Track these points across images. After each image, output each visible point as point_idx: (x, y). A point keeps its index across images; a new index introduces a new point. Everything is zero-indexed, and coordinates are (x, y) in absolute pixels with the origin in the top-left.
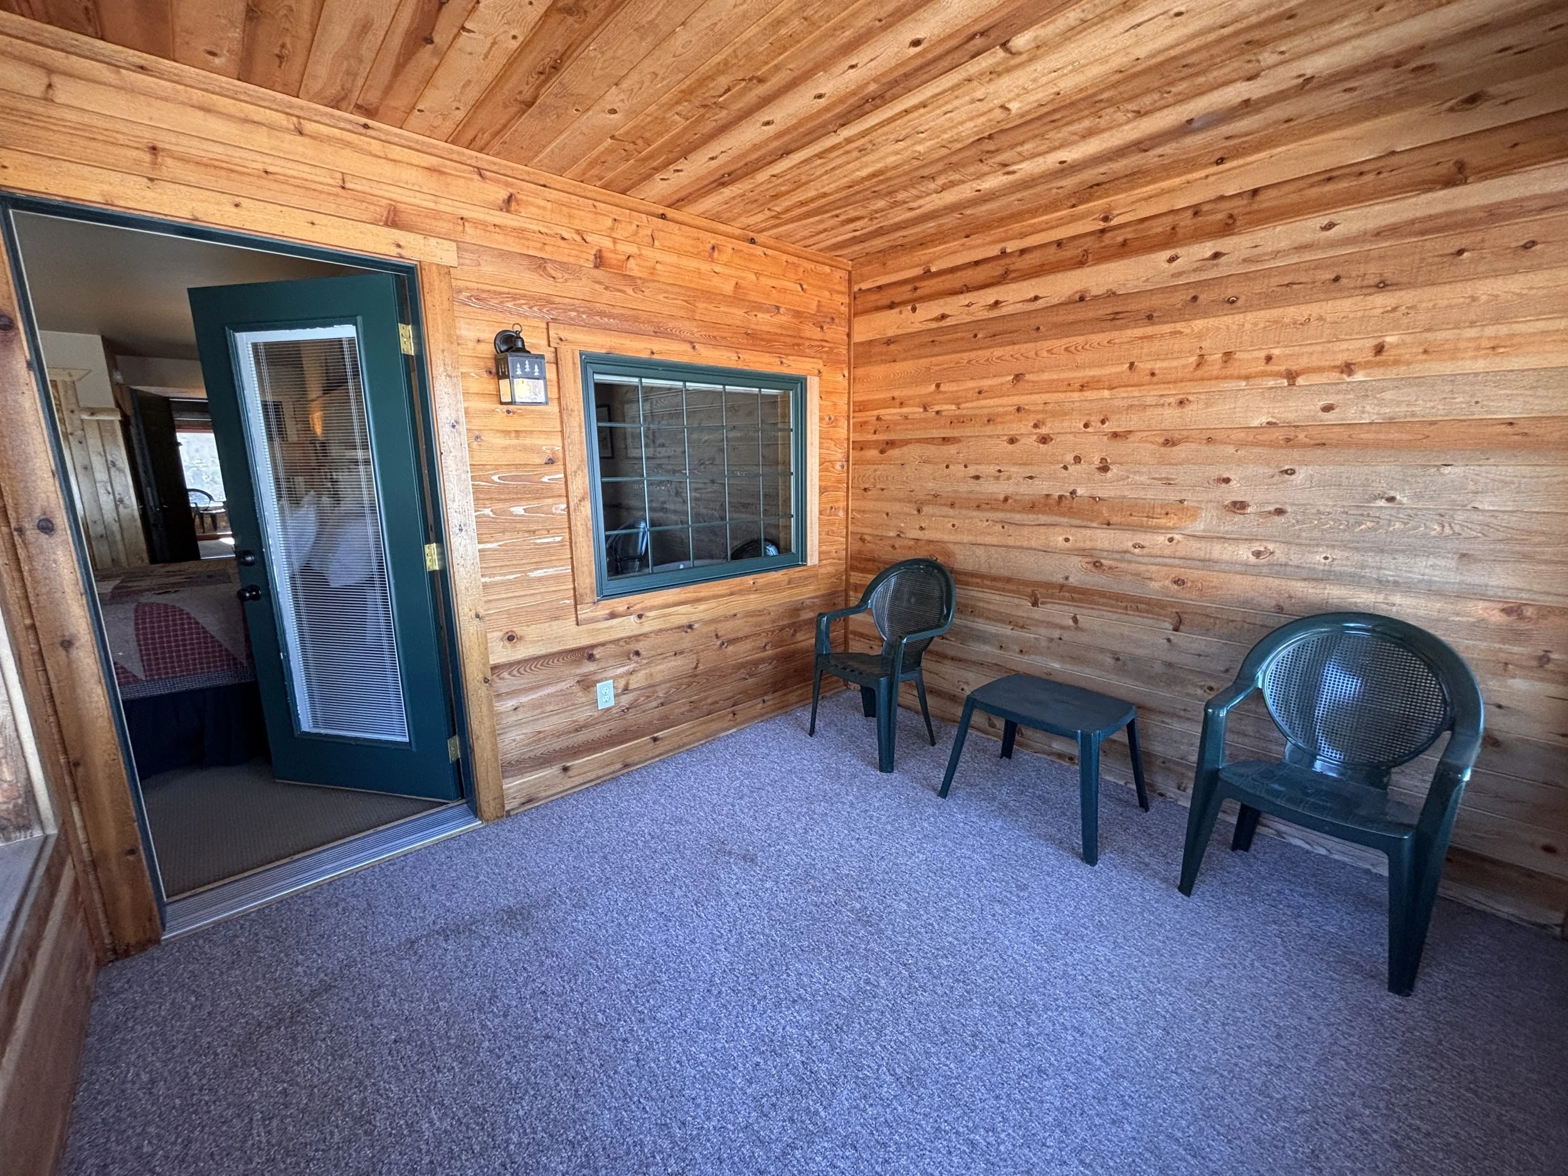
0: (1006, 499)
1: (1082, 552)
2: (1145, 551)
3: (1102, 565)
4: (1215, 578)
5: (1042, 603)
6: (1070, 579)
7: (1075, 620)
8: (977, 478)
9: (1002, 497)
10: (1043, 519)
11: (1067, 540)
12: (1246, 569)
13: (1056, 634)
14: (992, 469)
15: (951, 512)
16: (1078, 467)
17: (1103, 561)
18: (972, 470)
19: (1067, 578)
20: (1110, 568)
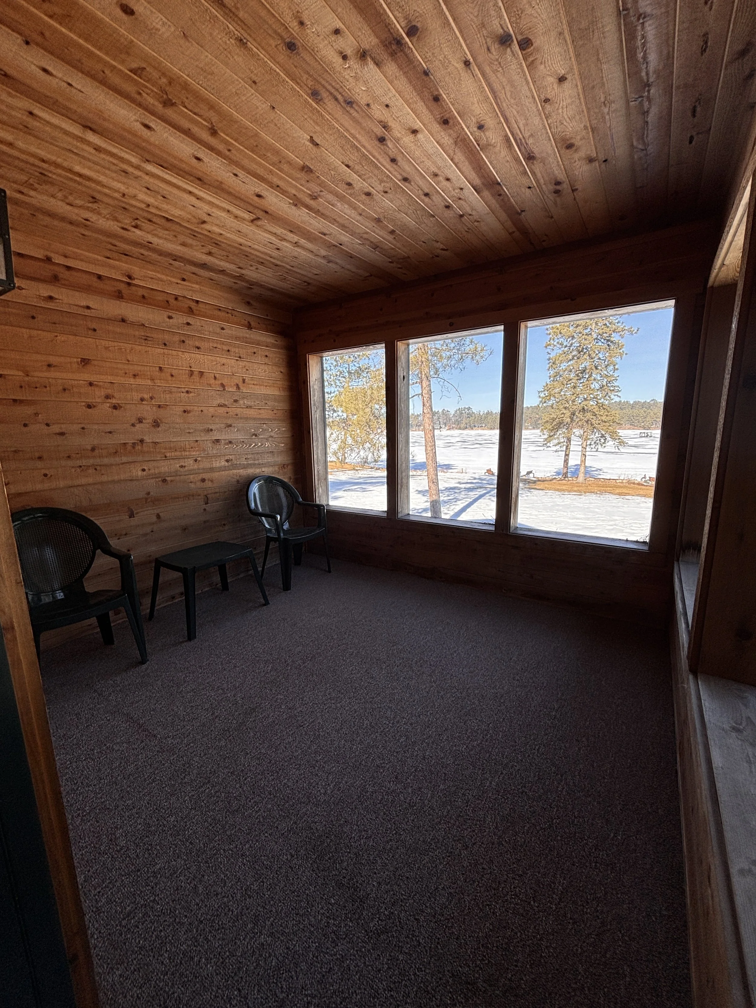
0: (93, 449)
1: (155, 476)
2: (186, 468)
3: (166, 480)
4: (216, 475)
5: (137, 513)
6: (152, 493)
7: (158, 516)
8: (62, 434)
9: (89, 447)
10: (124, 459)
11: (144, 470)
12: (225, 469)
13: (148, 529)
14: (76, 427)
15: (39, 464)
16: (142, 425)
17: (166, 478)
18: (56, 428)
19: (148, 493)
20: (171, 481)
